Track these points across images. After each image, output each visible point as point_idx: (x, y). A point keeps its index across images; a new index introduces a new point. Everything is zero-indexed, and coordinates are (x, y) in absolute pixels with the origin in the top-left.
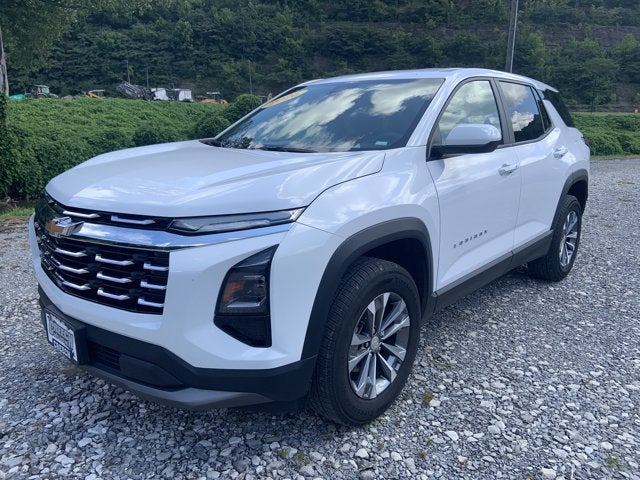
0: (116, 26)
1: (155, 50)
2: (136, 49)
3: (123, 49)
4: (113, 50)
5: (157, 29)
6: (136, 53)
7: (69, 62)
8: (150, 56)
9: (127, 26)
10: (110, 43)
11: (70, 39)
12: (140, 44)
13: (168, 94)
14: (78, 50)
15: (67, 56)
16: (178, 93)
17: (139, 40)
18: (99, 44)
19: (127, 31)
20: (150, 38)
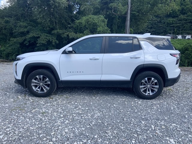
0: (174, 17)
1: (185, 23)
2: (178, 23)
3: (174, 24)
4: (171, 24)
5: (187, 16)
6: (178, 24)
7: (157, 29)
8: (183, 25)
9: (177, 17)
10: (171, 22)
11: (159, 22)
12: (180, 22)
13: (182, 37)
14: (161, 25)
15: (157, 27)
16: (186, 36)
17: (180, 21)
18: (167, 23)
19: (177, 18)
20: (184, 19)
